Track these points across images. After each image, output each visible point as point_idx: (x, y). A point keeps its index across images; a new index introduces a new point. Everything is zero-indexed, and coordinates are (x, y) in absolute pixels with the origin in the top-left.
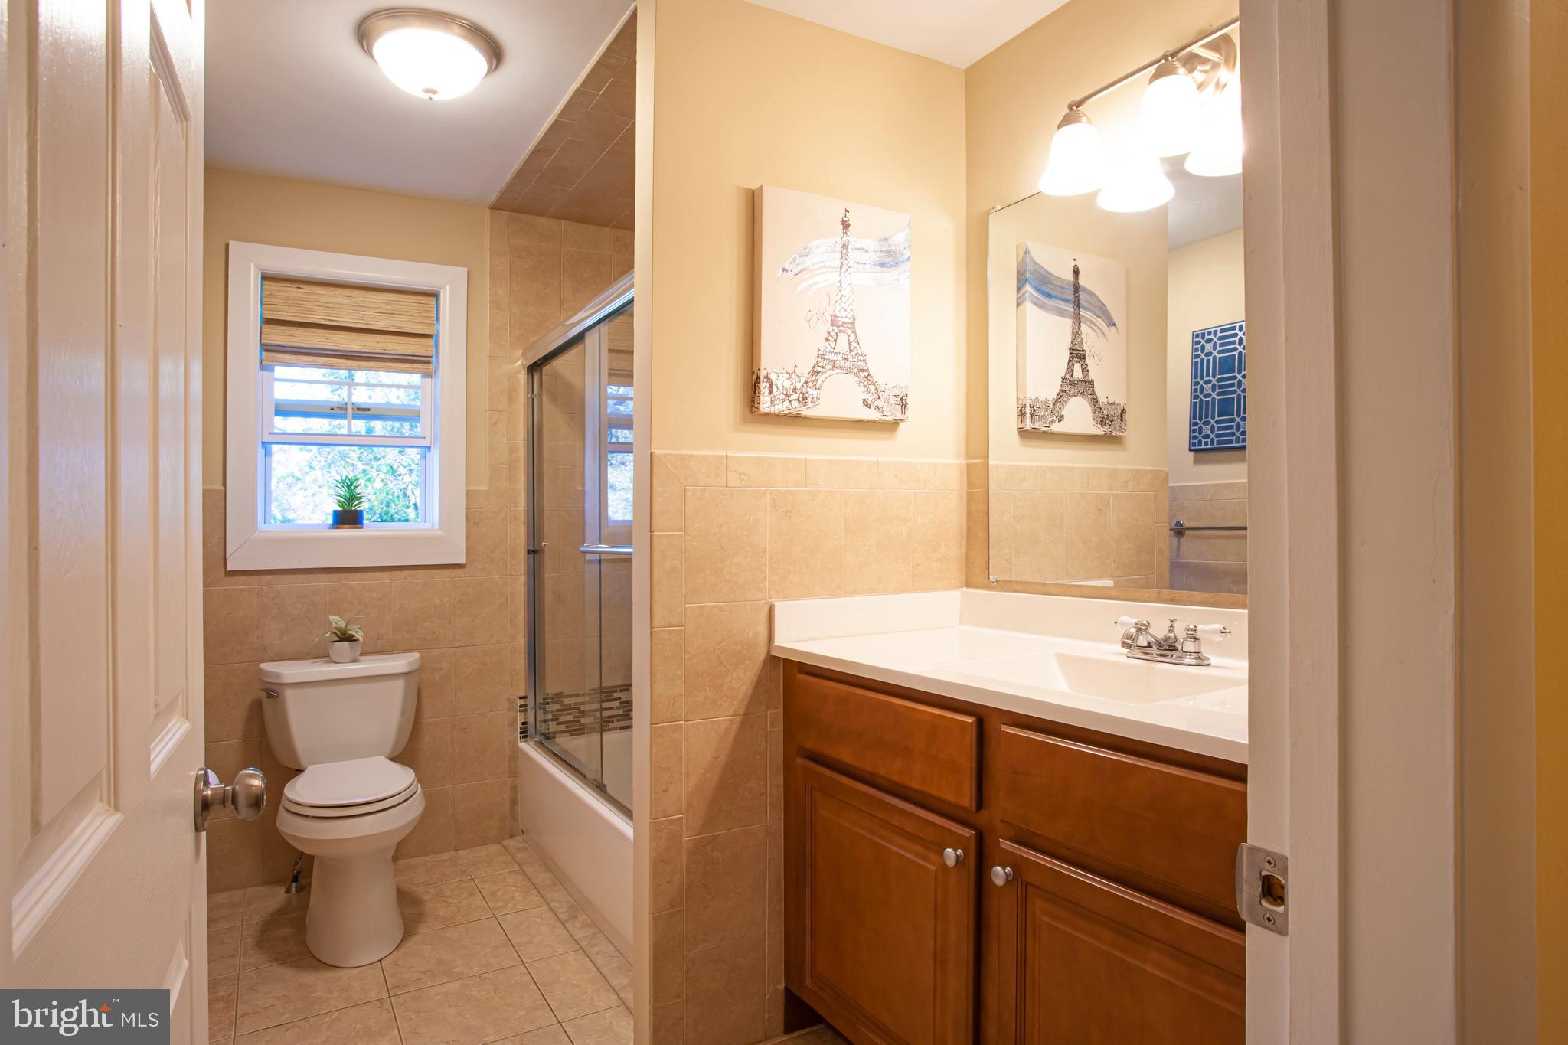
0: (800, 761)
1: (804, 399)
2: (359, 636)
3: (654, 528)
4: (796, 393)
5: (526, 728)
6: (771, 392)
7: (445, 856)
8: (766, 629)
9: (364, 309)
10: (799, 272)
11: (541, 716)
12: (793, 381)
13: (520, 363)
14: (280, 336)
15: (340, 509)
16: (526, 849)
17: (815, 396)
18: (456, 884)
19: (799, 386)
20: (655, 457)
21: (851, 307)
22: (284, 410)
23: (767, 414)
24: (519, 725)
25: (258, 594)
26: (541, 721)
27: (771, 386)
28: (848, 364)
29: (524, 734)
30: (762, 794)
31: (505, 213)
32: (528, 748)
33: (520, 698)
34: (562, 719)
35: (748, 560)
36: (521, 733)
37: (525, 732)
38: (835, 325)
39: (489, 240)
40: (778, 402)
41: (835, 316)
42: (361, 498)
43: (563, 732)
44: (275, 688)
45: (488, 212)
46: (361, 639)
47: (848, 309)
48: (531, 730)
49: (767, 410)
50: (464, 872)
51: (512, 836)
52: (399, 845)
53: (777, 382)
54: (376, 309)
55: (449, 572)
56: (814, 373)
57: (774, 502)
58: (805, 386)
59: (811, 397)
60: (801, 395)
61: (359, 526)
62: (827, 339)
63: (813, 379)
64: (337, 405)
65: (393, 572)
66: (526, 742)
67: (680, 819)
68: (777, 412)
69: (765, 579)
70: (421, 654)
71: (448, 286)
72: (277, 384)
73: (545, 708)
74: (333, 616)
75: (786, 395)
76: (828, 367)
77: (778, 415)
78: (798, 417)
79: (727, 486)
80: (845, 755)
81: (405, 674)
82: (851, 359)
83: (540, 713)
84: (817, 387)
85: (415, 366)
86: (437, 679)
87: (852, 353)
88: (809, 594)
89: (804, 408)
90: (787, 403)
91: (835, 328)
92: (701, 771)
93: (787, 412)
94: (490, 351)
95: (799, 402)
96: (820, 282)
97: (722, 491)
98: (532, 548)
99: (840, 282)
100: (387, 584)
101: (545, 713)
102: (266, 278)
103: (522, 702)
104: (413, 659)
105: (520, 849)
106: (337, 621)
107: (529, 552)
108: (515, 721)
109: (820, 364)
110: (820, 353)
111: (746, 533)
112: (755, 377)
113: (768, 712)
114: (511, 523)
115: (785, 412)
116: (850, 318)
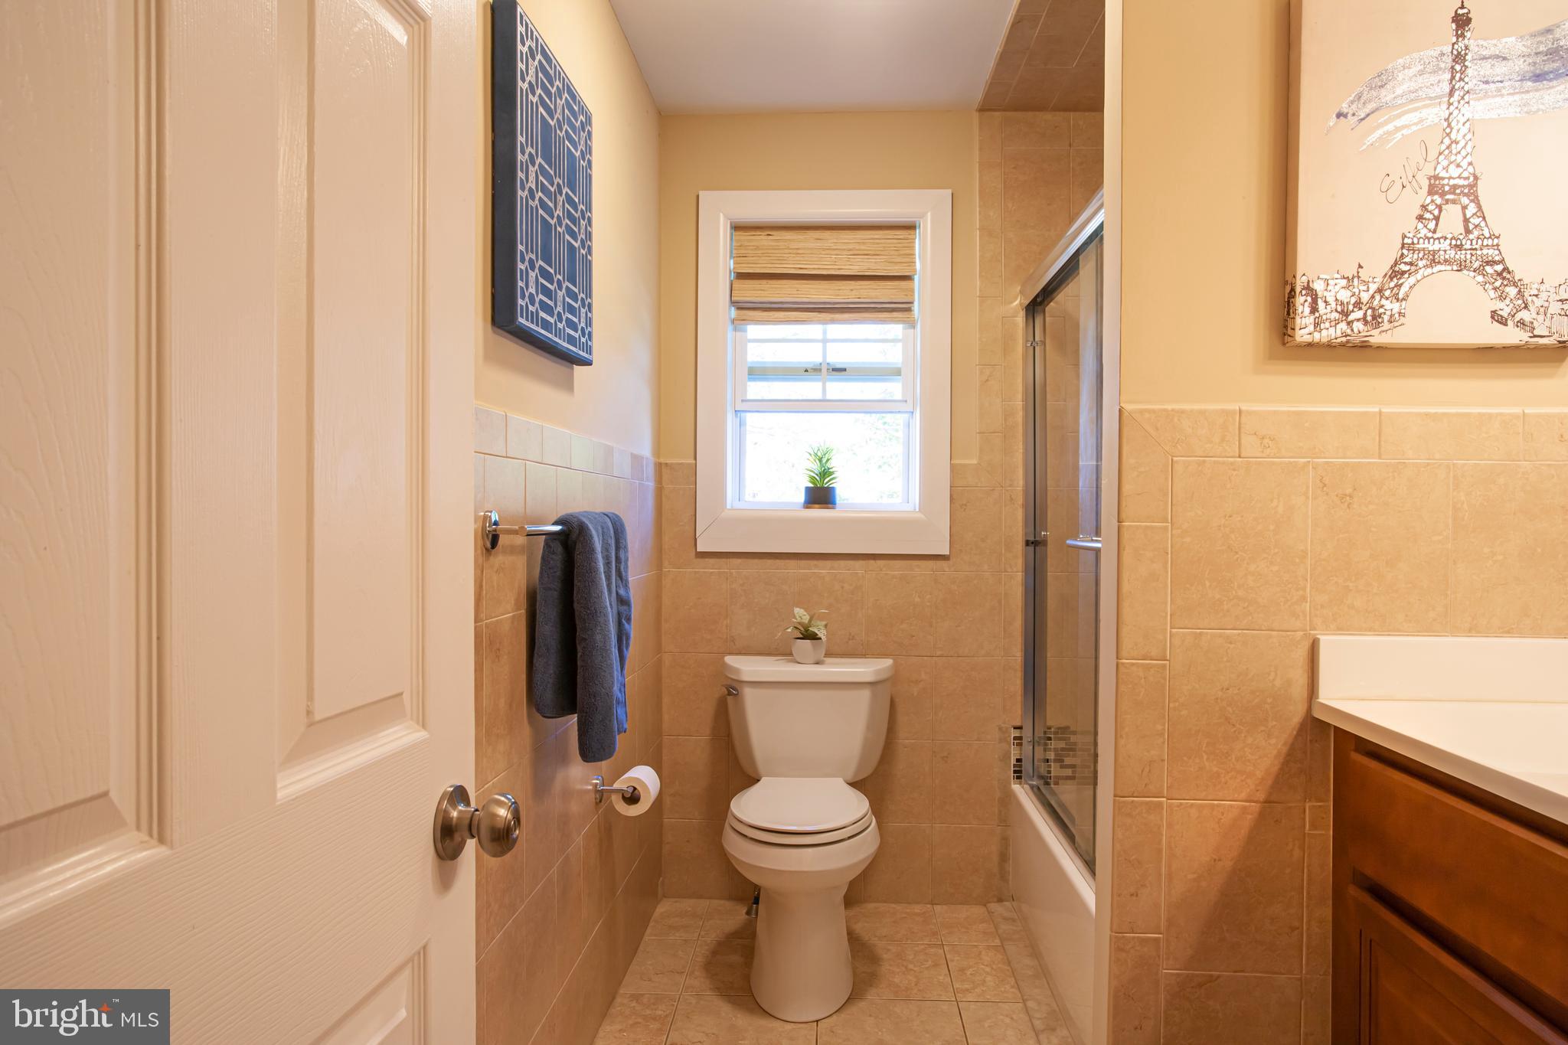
0: (1353, 891)
1: (1374, 317)
2: (822, 633)
3: (1123, 516)
4: (1360, 309)
5: (1021, 766)
6: (1314, 309)
7: (917, 909)
8: (1306, 676)
9: (835, 252)
10: (1368, 115)
11: (1039, 753)
12: (1356, 291)
13: (1017, 302)
14: (753, 292)
15: (812, 485)
16: (1014, 920)
17: (1396, 310)
18: (922, 947)
19: (1365, 297)
20: (1125, 414)
21: (1469, 159)
22: (758, 373)
23: (1310, 345)
24: (1013, 761)
25: (727, 579)
26: (1039, 760)
27: (1315, 301)
28: (1460, 255)
29: (1018, 774)
30: (1293, 929)
31: (997, 114)
32: (1022, 793)
33: (1014, 728)
34: (1068, 761)
35: (1275, 568)
36: (1015, 772)
37: (1020, 772)
38: (1436, 193)
39: (978, 152)
40: (1327, 325)
41: (1436, 177)
42: (833, 473)
43: (1068, 778)
44: (734, 684)
45: (976, 116)
46: (823, 637)
47: (1464, 164)
48: (1027, 766)
49: (1307, 339)
50: (934, 934)
51: (1000, 900)
52: (852, 883)
53: (1326, 293)
54: (850, 250)
55: (931, 564)
56: (1395, 274)
57: (1321, 481)
58: (1378, 297)
59: (1388, 313)
60: (1369, 312)
61: (830, 506)
62: (1420, 218)
63: (1392, 284)
64: (811, 366)
65: (867, 561)
66: (1020, 784)
67: (1156, 940)
68: (1325, 340)
69: (1303, 599)
70: (894, 660)
71: (929, 214)
72: (750, 345)
73: (1046, 744)
74: (798, 609)
75: (1342, 313)
76: (1421, 264)
77: (1329, 346)
78: (1364, 346)
79: (1240, 457)
80: (1424, 901)
81: (871, 684)
82: (1468, 246)
83: (1039, 750)
84: (1401, 296)
85: (895, 314)
86: (915, 694)
87: (1471, 237)
88: (1383, 624)
89: (1375, 332)
90: (1343, 326)
91: (1436, 197)
92: (1190, 876)
93: (1344, 339)
94: (980, 291)
95: (1366, 323)
96: (1410, 126)
97: (1232, 464)
98: (1032, 539)
99: (1447, 120)
100: (860, 575)
101: (1045, 750)
102: (737, 227)
103: (1017, 733)
104: (879, 667)
105: (1005, 919)
106: (801, 614)
107: (1027, 543)
108: (1006, 756)
109: (1407, 260)
110: (1406, 241)
111: (1272, 527)
112: (1288, 289)
113: (1307, 805)
114: (1005, 506)
115: (1339, 340)
116: (1465, 179)
